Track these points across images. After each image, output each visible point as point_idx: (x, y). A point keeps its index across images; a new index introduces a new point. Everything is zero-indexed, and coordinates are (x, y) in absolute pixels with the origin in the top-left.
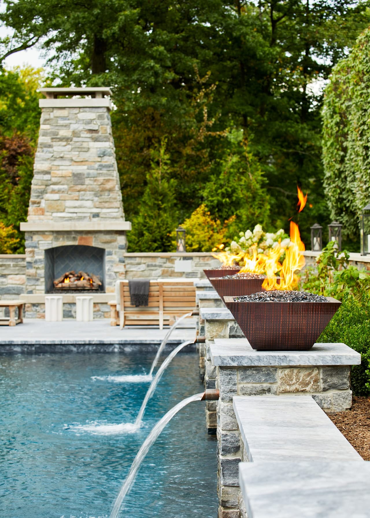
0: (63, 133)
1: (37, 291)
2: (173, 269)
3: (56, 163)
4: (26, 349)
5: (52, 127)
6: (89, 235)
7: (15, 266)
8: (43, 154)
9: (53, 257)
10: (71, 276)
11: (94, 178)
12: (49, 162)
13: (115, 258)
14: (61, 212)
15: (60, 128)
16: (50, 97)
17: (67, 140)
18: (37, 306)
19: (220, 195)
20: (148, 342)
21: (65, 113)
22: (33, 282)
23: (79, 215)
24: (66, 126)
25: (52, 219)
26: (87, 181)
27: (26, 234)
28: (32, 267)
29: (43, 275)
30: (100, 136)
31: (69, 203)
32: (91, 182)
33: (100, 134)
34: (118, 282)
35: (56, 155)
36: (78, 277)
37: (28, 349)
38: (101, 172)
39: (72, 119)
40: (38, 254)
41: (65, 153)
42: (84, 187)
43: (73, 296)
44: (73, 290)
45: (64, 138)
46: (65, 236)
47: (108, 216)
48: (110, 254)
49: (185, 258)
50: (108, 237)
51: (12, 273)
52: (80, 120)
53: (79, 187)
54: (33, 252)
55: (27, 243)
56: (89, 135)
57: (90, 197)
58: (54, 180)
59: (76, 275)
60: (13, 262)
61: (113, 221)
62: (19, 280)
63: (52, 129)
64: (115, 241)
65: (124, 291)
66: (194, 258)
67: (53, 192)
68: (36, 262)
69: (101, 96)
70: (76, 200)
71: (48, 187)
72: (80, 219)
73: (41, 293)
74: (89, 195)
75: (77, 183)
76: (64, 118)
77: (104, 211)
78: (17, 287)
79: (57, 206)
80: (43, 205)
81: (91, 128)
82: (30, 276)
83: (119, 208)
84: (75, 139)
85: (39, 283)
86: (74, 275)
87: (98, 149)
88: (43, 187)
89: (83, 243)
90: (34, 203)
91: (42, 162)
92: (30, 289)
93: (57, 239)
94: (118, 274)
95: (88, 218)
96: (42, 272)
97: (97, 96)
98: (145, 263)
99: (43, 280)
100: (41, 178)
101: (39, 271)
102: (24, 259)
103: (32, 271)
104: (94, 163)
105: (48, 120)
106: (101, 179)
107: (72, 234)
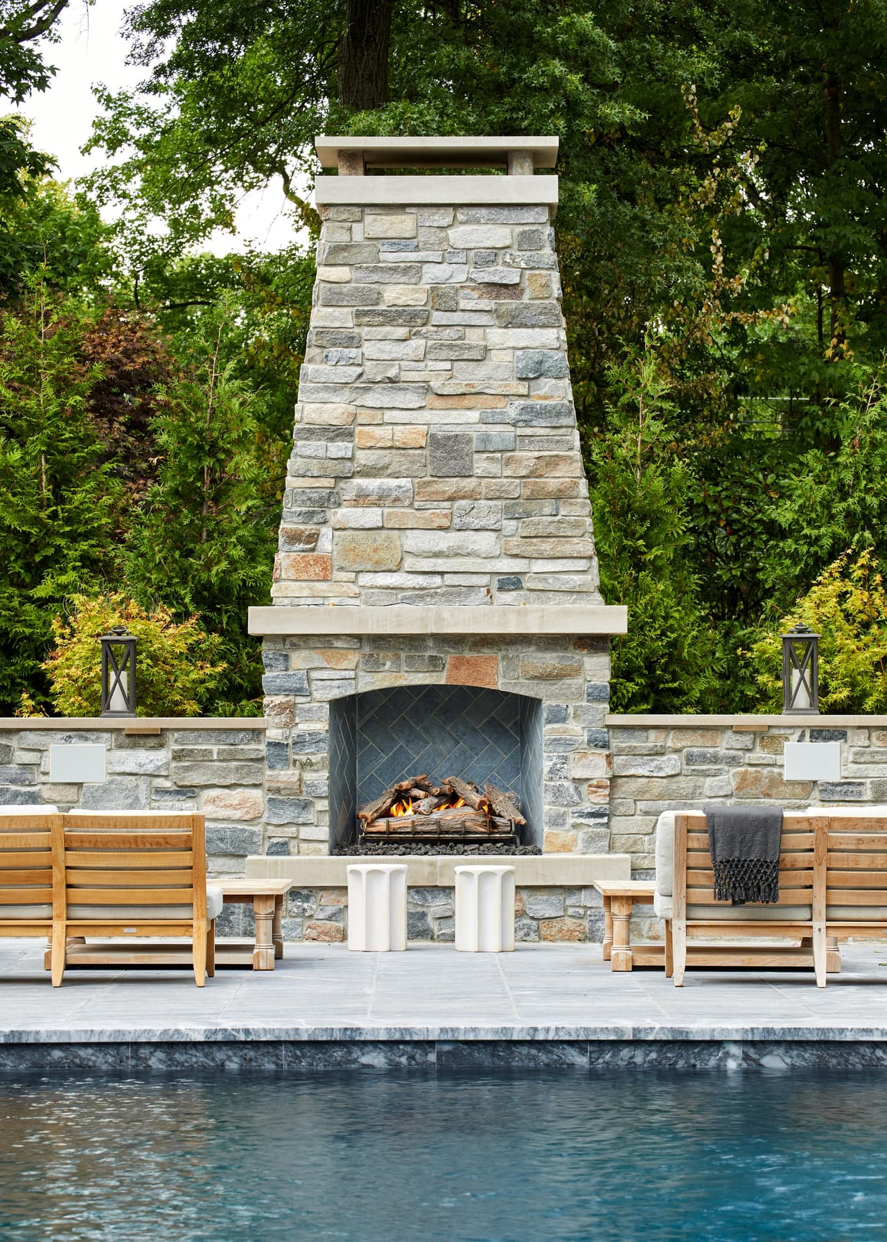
0: (396, 294)
1: (304, 846)
2: (776, 770)
3: (371, 399)
4: (404, 1060)
5: (359, 274)
6: (487, 652)
7: (225, 758)
8: (325, 368)
9: (353, 727)
10: (420, 793)
11: (505, 453)
12: (346, 394)
13: (576, 729)
14: (390, 571)
15: (386, 277)
16: (352, 169)
17: (412, 318)
18: (307, 899)
19: (841, 518)
20: (849, 1037)
21: (403, 224)
22: (288, 814)
23: (450, 579)
24: (406, 271)
25: (357, 596)
26: (481, 465)
27: (265, 647)
28: (286, 761)
29: (324, 790)
30: (527, 307)
31: (414, 541)
32: (495, 468)
33: (526, 299)
34: (668, 817)
35: (370, 370)
36: (441, 795)
37: (412, 1057)
38: (528, 431)
39: (428, 247)
40: (309, 716)
41: (403, 363)
42: (468, 484)
43: (432, 864)
44: (425, 842)
45: (400, 314)
46: (403, 655)
47: (552, 583)
48: (558, 716)
49: (819, 734)
50: (550, 660)
51: (215, 781)
52: (456, 250)
53: (451, 485)
54: (289, 710)
55: (269, 677)
56: (486, 304)
57: (490, 521)
58: (363, 458)
59: (436, 790)
60: (219, 742)
61: (569, 603)
62: (240, 805)
63: (357, 281)
64: (577, 671)
65: (688, 850)
66: (849, 734)
67: (362, 499)
68: (300, 742)
69: (528, 166)
70: (441, 528)
71: (342, 484)
72: (456, 593)
73: (318, 852)
74: (486, 513)
75: (444, 471)
76: (399, 243)
77: (539, 566)
78: (234, 831)
79: (376, 550)
80: (326, 544)
81: (496, 279)
82: (278, 791)
83: (590, 558)
84: (438, 317)
85: (311, 817)
86: (425, 789)
87: (520, 353)
88: (329, 482)
89: (464, 678)
90: (294, 538)
91: (323, 395)
92: (280, 835)
93: (374, 665)
94: (584, 788)
95: (484, 590)
96: (320, 778)
97: (516, 167)
98: (677, 751)
99: (323, 805)
100: (321, 453)
101: (309, 776)
102: (257, 733)
103: (286, 775)
104: (504, 401)
105: (345, 248)
106: (528, 456)
107: (426, 648)
